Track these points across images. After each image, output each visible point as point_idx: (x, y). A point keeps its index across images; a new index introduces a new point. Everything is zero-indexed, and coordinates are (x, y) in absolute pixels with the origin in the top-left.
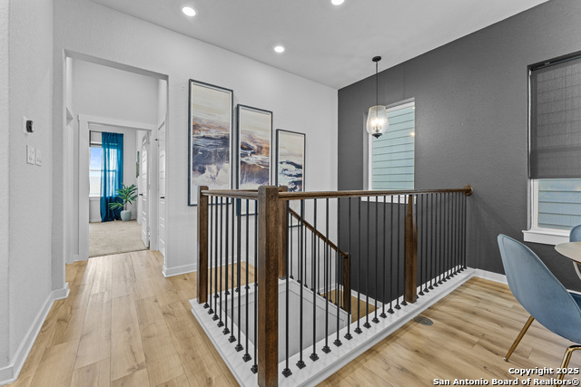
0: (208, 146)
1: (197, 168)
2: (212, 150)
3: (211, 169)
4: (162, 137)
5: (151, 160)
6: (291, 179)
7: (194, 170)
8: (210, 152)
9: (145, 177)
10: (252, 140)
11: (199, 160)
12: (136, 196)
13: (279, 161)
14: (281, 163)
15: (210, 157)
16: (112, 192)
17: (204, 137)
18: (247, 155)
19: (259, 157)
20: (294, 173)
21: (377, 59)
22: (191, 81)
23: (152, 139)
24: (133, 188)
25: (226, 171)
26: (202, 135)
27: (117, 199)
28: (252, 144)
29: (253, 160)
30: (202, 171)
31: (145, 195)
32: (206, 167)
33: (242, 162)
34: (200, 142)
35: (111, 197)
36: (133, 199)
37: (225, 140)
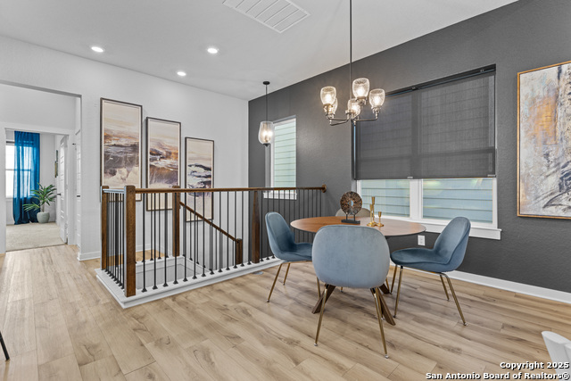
0: (118, 153)
1: (108, 171)
2: (122, 156)
3: (122, 172)
4: (78, 142)
5: (68, 161)
6: (200, 180)
7: (105, 173)
8: (121, 158)
9: (63, 177)
10: (161, 146)
11: (110, 164)
12: (55, 197)
13: (188, 164)
14: (190, 166)
15: (120, 161)
16: (27, 192)
17: (115, 145)
18: (156, 160)
19: (168, 162)
20: (204, 175)
21: (266, 83)
22: (102, 99)
23: (69, 142)
24: (51, 188)
25: (136, 173)
26: (113, 143)
27: (32, 200)
28: (161, 151)
29: (161, 163)
30: (113, 173)
31: (63, 194)
32: (117, 170)
33: (151, 166)
34: (112, 150)
35: (25, 199)
36: (51, 200)
37: (135, 147)
